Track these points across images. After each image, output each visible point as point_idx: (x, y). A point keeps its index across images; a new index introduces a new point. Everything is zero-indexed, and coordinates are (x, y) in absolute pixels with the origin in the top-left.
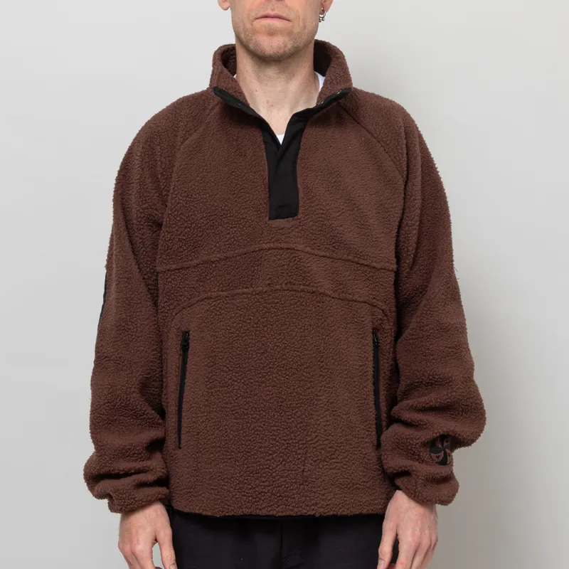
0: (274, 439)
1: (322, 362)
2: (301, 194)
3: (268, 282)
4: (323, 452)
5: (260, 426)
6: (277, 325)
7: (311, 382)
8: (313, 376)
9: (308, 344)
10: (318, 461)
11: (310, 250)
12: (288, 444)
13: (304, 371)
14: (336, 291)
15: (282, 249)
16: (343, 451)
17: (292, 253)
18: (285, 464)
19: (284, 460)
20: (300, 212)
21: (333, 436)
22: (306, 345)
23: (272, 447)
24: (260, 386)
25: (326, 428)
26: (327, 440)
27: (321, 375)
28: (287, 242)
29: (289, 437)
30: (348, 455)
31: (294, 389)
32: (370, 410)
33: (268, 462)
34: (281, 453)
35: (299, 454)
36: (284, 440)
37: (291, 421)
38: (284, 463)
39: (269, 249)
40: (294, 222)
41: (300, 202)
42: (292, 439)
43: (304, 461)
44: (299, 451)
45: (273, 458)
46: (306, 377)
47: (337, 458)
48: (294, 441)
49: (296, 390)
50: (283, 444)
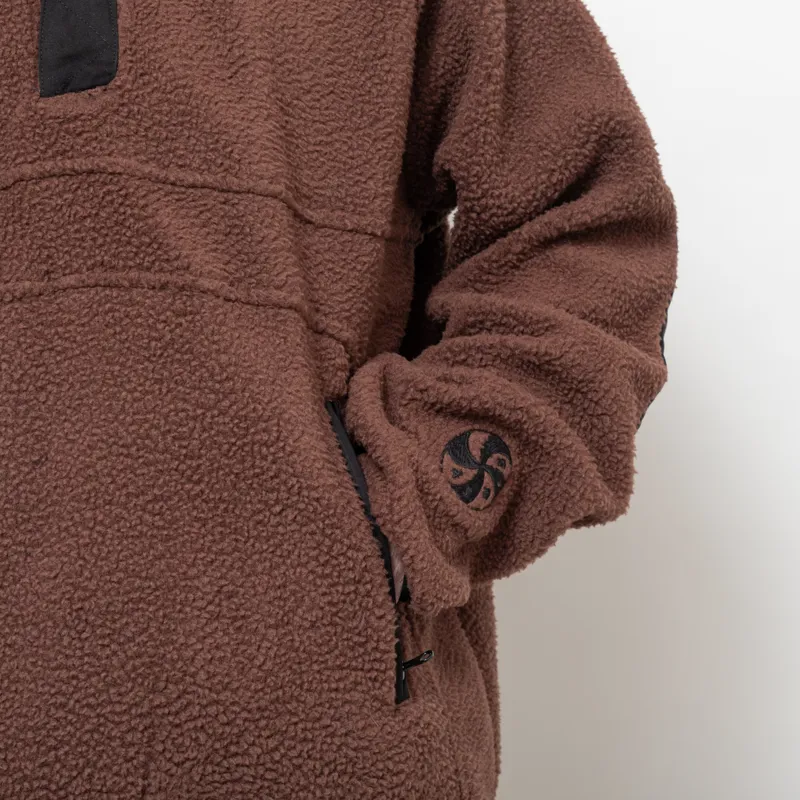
0: (63, 706)
1: (198, 482)
2: (124, 20)
3: (44, 267)
4: (202, 737)
5: (25, 669)
6: (72, 385)
7: (168, 538)
8: (171, 523)
9: (154, 432)
10: (188, 765)
11: (156, 171)
12: (98, 716)
13: (144, 510)
14: (240, 280)
15: (76, 173)
16: (265, 733)
17: (104, 184)
18: (91, 776)
19: (87, 764)
20: (122, 66)
21: (235, 691)
22: (148, 437)
23: (56, 729)
24: (28, 555)
25: (211, 669)
26: (217, 702)
27: (197, 519)
28: (88, 154)
29: (104, 697)
30: (282, 743)
31: (118, 561)
32: (379, 612)
33: (46, 770)
34: (80, 743)
35: (132, 744)
36: (88, 705)
37: (108, 652)
38: (88, 771)
39: (42, 177)
40: (107, 97)
41: (121, 41)
42: (111, 702)
43: (145, 765)
44: (129, 738)
45: (57, 759)
46: (153, 526)
47: (245, 753)
48: (118, 708)
49: (122, 565)
50: (88, 718)
